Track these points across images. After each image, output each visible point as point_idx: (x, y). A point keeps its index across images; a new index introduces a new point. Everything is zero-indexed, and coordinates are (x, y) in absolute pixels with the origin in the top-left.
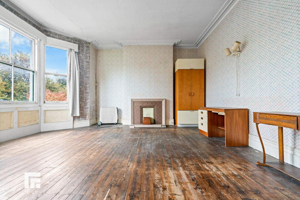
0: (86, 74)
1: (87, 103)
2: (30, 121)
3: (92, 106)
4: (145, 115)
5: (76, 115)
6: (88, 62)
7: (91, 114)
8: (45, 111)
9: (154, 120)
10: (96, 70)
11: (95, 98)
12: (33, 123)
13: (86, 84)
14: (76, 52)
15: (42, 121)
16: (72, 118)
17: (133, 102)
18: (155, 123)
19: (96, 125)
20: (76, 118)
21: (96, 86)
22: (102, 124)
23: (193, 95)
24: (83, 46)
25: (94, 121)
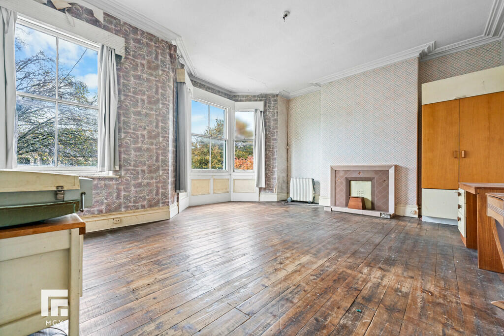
0: (273, 136)
1: (274, 172)
2: (222, 189)
3: (281, 176)
4: (354, 194)
5: (262, 185)
6: (276, 120)
7: (280, 186)
8: (234, 180)
9: (373, 203)
10: (287, 127)
11: (286, 166)
12: (225, 191)
13: (273, 148)
14: (261, 111)
15: (232, 190)
16: (258, 189)
17: (335, 172)
18: (373, 208)
19: (285, 202)
20: (262, 190)
21: (287, 150)
22: (293, 201)
23: (463, 156)
24: (270, 102)
25: (283, 196)
